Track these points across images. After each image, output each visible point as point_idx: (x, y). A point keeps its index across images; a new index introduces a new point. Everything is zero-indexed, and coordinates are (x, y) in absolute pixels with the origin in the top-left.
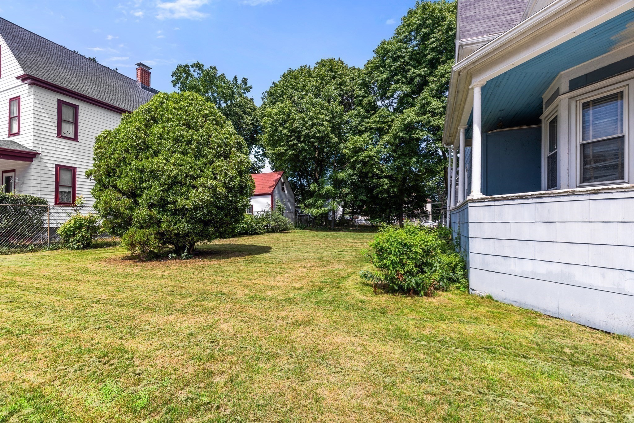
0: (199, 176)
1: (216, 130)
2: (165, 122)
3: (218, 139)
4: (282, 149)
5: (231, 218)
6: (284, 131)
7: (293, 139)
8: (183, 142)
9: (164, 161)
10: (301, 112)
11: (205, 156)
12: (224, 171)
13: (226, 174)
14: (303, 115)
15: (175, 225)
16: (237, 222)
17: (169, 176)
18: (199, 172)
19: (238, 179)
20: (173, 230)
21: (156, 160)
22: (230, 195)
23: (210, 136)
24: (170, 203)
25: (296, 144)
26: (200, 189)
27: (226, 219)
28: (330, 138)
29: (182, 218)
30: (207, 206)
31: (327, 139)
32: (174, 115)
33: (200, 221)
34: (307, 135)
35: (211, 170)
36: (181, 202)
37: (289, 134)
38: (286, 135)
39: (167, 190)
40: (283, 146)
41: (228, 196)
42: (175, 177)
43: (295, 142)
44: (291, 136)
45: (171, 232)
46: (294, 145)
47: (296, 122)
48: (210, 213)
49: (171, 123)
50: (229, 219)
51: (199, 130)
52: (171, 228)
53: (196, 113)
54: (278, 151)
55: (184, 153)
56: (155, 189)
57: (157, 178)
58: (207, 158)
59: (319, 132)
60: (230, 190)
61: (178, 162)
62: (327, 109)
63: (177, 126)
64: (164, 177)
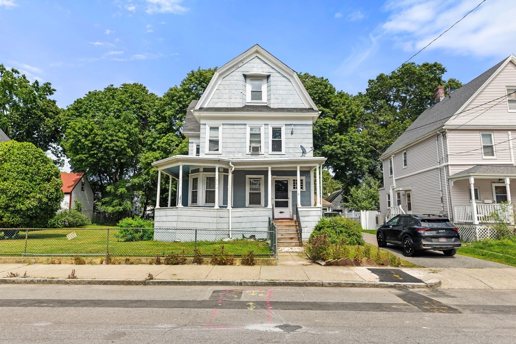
0: (31, 192)
1: (43, 166)
2: (12, 161)
3: (44, 171)
4: (83, 156)
5: (48, 215)
6: (87, 143)
7: (94, 150)
8: (23, 173)
9: (12, 184)
10: (103, 129)
11: (35, 181)
12: (48, 189)
13: (48, 191)
14: (104, 132)
15: (12, 219)
16: (51, 217)
17: (14, 192)
18: (31, 189)
19: (56, 193)
20: (11, 222)
21: (6, 183)
22: (49, 202)
23: (39, 169)
24: (12, 207)
25: (97, 154)
26: (32, 199)
27: (45, 216)
28: (126, 151)
29: (17, 215)
30: (34, 209)
31: (123, 152)
32: (17, 157)
33: (29, 216)
34: (107, 148)
35: (38, 188)
36: (19, 206)
37: (90, 145)
38: (88, 146)
39: (10, 200)
40: (85, 154)
41: (48, 203)
42: (17, 193)
43: (96, 152)
44: (92, 147)
45: (9, 223)
46: (94, 154)
47: (98, 137)
48: (36, 212)
49: (16, 162)
50: (46, 216)
51: (32, 166)
52: (10, 221)
53: (31, 157)
54: (80, 157)
55: (23, 179)
56: (3, 199)
57: (6, 193)
58: (36, 182)
59: (117, 146)
60: (50, 200)
61: (19, 185)
62: (125, 129)
63: (20, 164)
64: (10, 193)
